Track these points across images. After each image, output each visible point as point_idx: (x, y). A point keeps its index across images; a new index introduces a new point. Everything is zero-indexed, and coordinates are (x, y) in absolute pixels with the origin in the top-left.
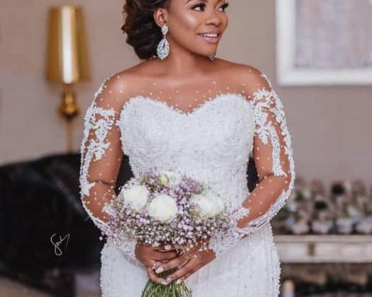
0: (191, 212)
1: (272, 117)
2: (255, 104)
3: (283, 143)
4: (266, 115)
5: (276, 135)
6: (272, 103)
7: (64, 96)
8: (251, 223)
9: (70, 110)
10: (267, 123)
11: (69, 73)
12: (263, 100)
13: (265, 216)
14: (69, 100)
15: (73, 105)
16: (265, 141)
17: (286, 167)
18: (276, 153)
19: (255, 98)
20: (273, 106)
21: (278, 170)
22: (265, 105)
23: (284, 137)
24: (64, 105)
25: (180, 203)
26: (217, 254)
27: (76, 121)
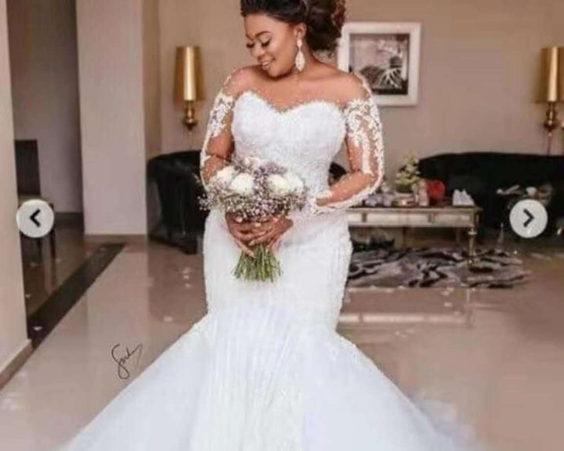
0: (266, 188)
1: (364, 124)
2: (350, 112)
3: (373, 148)
4: (359, 122)
5: (368, 141)
6: (366, 111)
7: (186, 111)
8: (332, 205)
9: (190, 121)
10: (359, 129)
11: (189, 94)
12: (357, 108)
13: (345, 202)
14: (190, 114)
15: (193, 117)
16: (356, 144)
17: (374, 167)
18: (366, 155)
19: (349, 108)
20: (368, 114)
21: (367, 169)
22: (359, 113)
23: (374, 142)
24: (187, 117)
25: (258, 180)
26: (294, 222)
27: (195, 128)
